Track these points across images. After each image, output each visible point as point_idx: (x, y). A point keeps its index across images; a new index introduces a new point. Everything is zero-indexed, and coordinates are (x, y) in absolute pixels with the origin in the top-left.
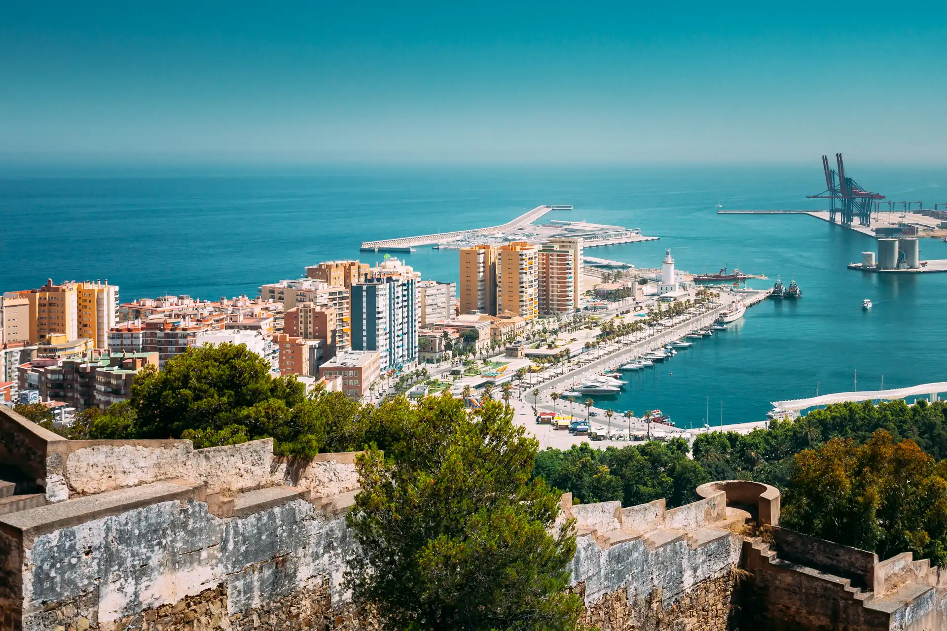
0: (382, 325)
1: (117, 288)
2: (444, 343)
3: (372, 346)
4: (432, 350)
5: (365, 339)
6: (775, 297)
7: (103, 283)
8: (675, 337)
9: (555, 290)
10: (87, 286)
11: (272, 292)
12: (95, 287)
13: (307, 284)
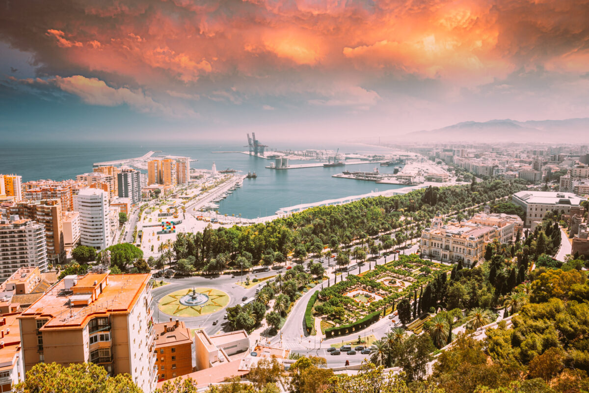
0: (130, 188)
1: (21, 177)
2: (150, 194)
3: (127, 196)
4: (145, 197)
5: (124, 193)
6: (249, 177)
7: (14, 175)
8: (225, 190)
9: (181, 176)
10: (8, 176)
11: (82, 177)
12: (12, 176)
13: (96, 174)
